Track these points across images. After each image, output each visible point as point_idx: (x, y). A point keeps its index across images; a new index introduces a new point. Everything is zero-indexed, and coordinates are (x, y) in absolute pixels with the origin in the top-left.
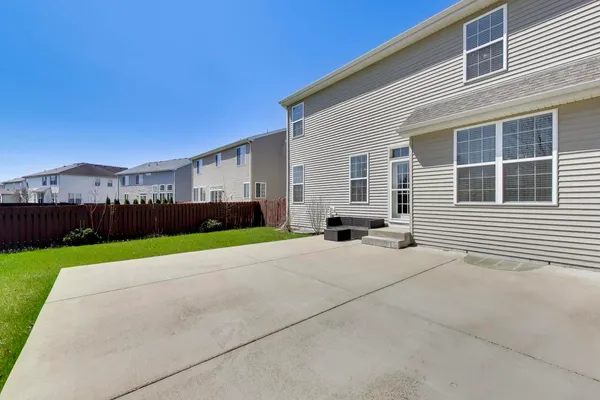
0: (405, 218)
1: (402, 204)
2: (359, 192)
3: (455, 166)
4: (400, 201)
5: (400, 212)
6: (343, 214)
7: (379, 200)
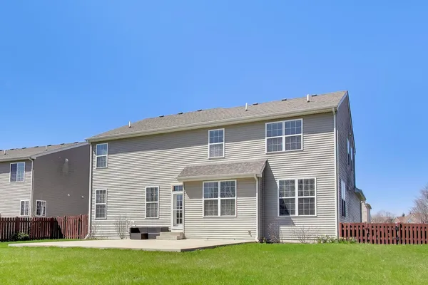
0: (180, 226)
1: (179, 218)
2: (152, 211)
3: (203, 199)
4: (178, 216)
5: (178, 223)
6: (139, 225)
7: (166, 216)
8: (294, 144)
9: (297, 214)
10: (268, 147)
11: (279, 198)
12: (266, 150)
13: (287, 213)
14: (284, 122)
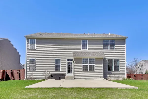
0: (70, 74)
1: (70, 71)
2: (58, 68)
3: (82, 64)
4: (68, 70)
7: (64, 70)
8: (112, 48)
9: (113, 70)
10: (104, 48)
11: (107, 65)
12: (103, 49)
13: (110, 70)
14: (109, 40)
